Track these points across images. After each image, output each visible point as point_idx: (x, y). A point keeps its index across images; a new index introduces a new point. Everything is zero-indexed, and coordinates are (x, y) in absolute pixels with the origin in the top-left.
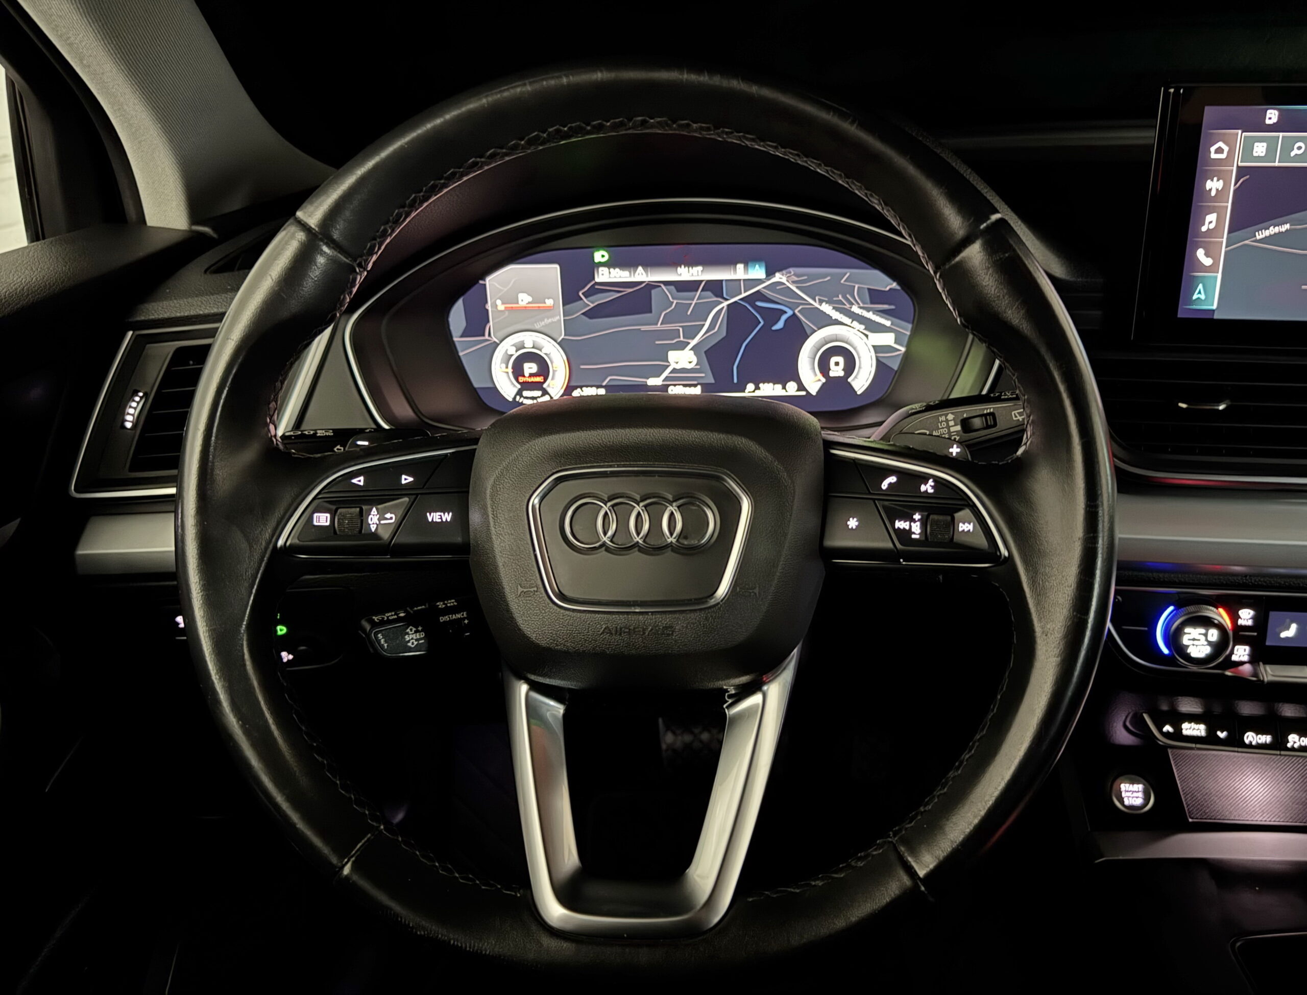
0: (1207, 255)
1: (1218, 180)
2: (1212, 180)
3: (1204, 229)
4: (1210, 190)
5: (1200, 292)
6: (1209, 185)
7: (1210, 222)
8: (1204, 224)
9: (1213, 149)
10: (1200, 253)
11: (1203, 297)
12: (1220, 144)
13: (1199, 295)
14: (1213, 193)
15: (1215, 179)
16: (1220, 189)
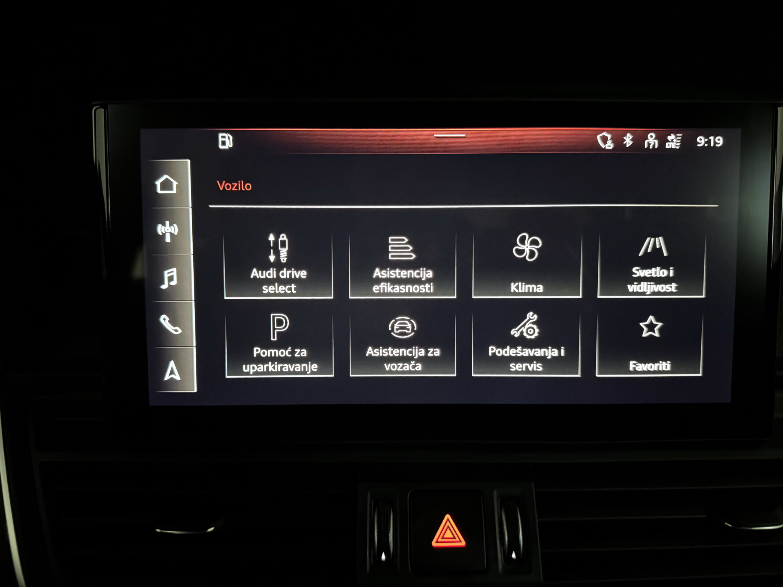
0: (173, 322)
1: (171, 225)
2: (164, 225)
3: (164, 287)
4: (164, 235)
5: (172, 372)
6: (160, 229)
7: (171, 279)
8: (163, 283)
9: (158, 183)
10: (164, 320)
11: (177, 377)
12: (165, 177)
13: (172, 376)
14: (168, 239)
15: (167, 223)
16: (176, 233)
